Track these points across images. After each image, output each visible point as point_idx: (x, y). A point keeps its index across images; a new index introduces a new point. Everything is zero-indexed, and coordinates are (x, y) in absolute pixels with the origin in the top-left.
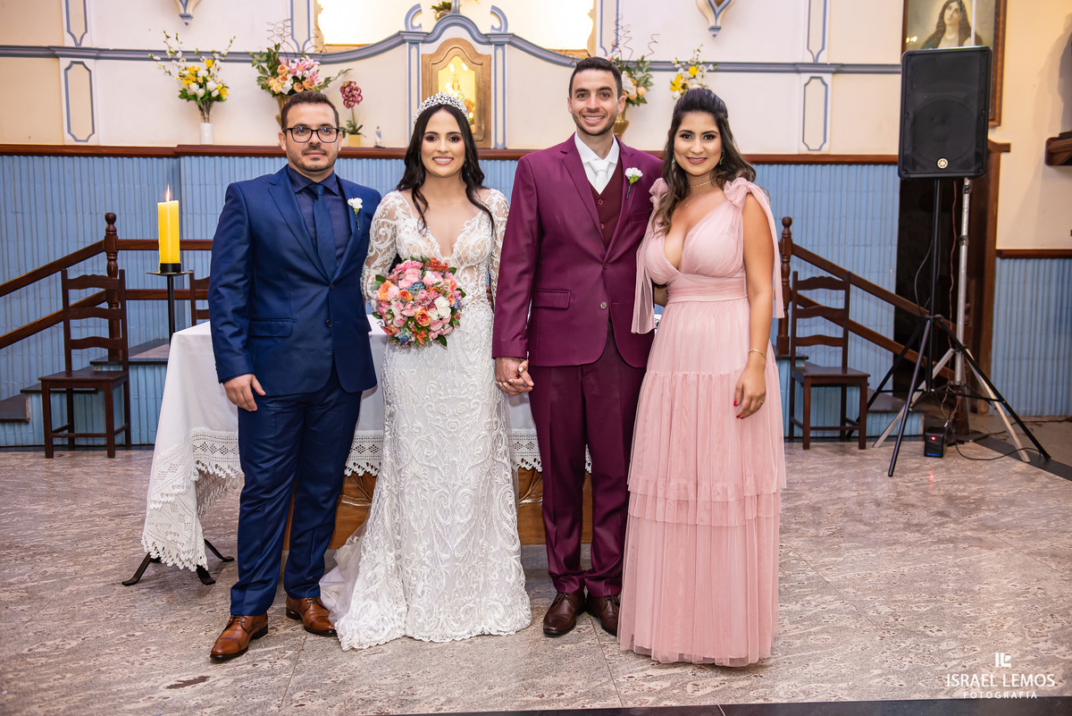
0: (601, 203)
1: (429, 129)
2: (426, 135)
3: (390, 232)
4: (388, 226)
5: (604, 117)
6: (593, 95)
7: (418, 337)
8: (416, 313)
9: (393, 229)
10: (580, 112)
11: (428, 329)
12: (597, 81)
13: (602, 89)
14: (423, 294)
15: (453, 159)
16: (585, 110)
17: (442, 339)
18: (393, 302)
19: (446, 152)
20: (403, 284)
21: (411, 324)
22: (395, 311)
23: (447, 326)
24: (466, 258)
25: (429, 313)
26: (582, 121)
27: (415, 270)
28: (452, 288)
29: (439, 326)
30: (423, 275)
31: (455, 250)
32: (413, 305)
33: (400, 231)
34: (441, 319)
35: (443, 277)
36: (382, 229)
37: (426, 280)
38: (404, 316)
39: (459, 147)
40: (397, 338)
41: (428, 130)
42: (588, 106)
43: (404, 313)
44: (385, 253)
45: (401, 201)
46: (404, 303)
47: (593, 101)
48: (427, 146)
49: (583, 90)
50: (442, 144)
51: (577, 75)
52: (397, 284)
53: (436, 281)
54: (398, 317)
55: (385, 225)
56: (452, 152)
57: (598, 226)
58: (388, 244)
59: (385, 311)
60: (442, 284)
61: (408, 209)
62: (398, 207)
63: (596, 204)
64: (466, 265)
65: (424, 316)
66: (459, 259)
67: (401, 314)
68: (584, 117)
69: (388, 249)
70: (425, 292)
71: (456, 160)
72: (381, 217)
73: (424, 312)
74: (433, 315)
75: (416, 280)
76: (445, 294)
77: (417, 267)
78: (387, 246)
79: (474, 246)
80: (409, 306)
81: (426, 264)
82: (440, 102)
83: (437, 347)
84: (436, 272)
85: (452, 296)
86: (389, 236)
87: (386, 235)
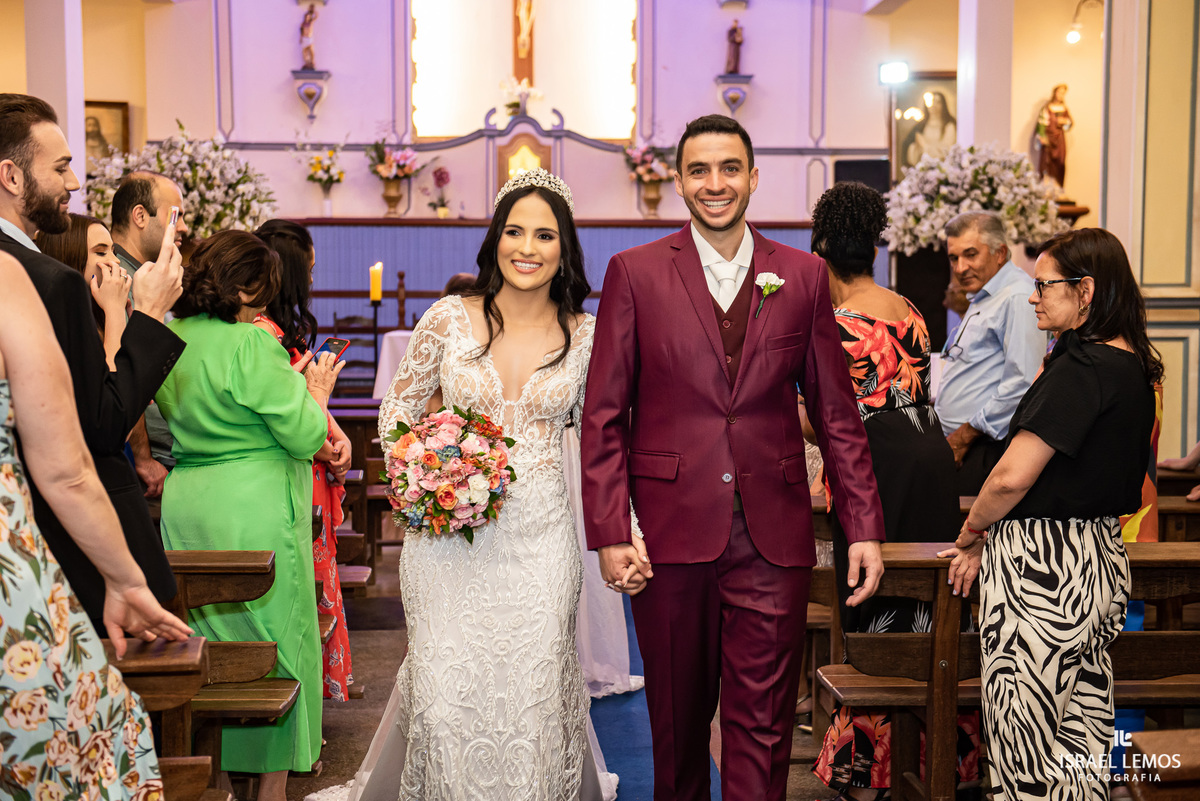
0: (727, 325)
1: (511, 220)
2: (507, 229)
3: (434, 351)
4: (433, 342)
5: (732, 200)
6: (715, 170)
7: (434, 522)
8: (438, 488)
9: (439, 348)
10: (696, 196)
11: (451, 514)
12: (720, 149)
13: (728, 161)
14: (454, 464)
15: (541, 265)
16: (703, 190)
17: (467, 532)
18: (412, 466)
19: (532, 255)
20: (432, 443)
21: (429, 502)
22: (411, 477)
23: (479, 516)
24: (539, 406)
25: (457, 493)
26: (699, 207)
27: (455, 428)
28: (500, 464)
29: (470, 512)
30: (463, 438)
31: (525, 393)
32: (439, 477)
33: (449, 354)
34: (473, 505)
35: (491, 446)
36: (424, 345)
37: (464, 445)
38: (422, 488)
39: (551, 248)
40: (404, 515)
41: (509, 222)
42: (709, 187)
43: (422, 484)
44: (422, 379)
45: (459, 313)
46: (427, 469)
47: (716, 180)
48: (507, 243)
49: (701, 164)
50: (527, 244)
51: (689, 142)
52: (423, 441)
53: (480, 450)
54: (413, 487)
55: (430, 340)
56: (540, 254)
57: (722, 360)
58: (429, 367)
59: (397, 474)
60: (486, 456)
61: (467, 326)
62: (453, 320)
63: (721, 327)
64: (537, 416)
65: (448, 494)
66: (529, 406)
67: (418, 484)
68: (702, 201)
69: (428, 375)
70: (459, 462)
71: (546, 267)
72: (426, 328)
73: (451, 489)
74: (462, 497)
75: (452, 442)
76: (486, 472)
77: (458, 424)
78: (427, 369)
79: (552, 392)
80: (431, 476)
81: (472, 421)
82: (534, 182)
83: (458, 540)
84: (482, 438)
85: (496, 476)
86: (433, 358)
87: (428, 356)
